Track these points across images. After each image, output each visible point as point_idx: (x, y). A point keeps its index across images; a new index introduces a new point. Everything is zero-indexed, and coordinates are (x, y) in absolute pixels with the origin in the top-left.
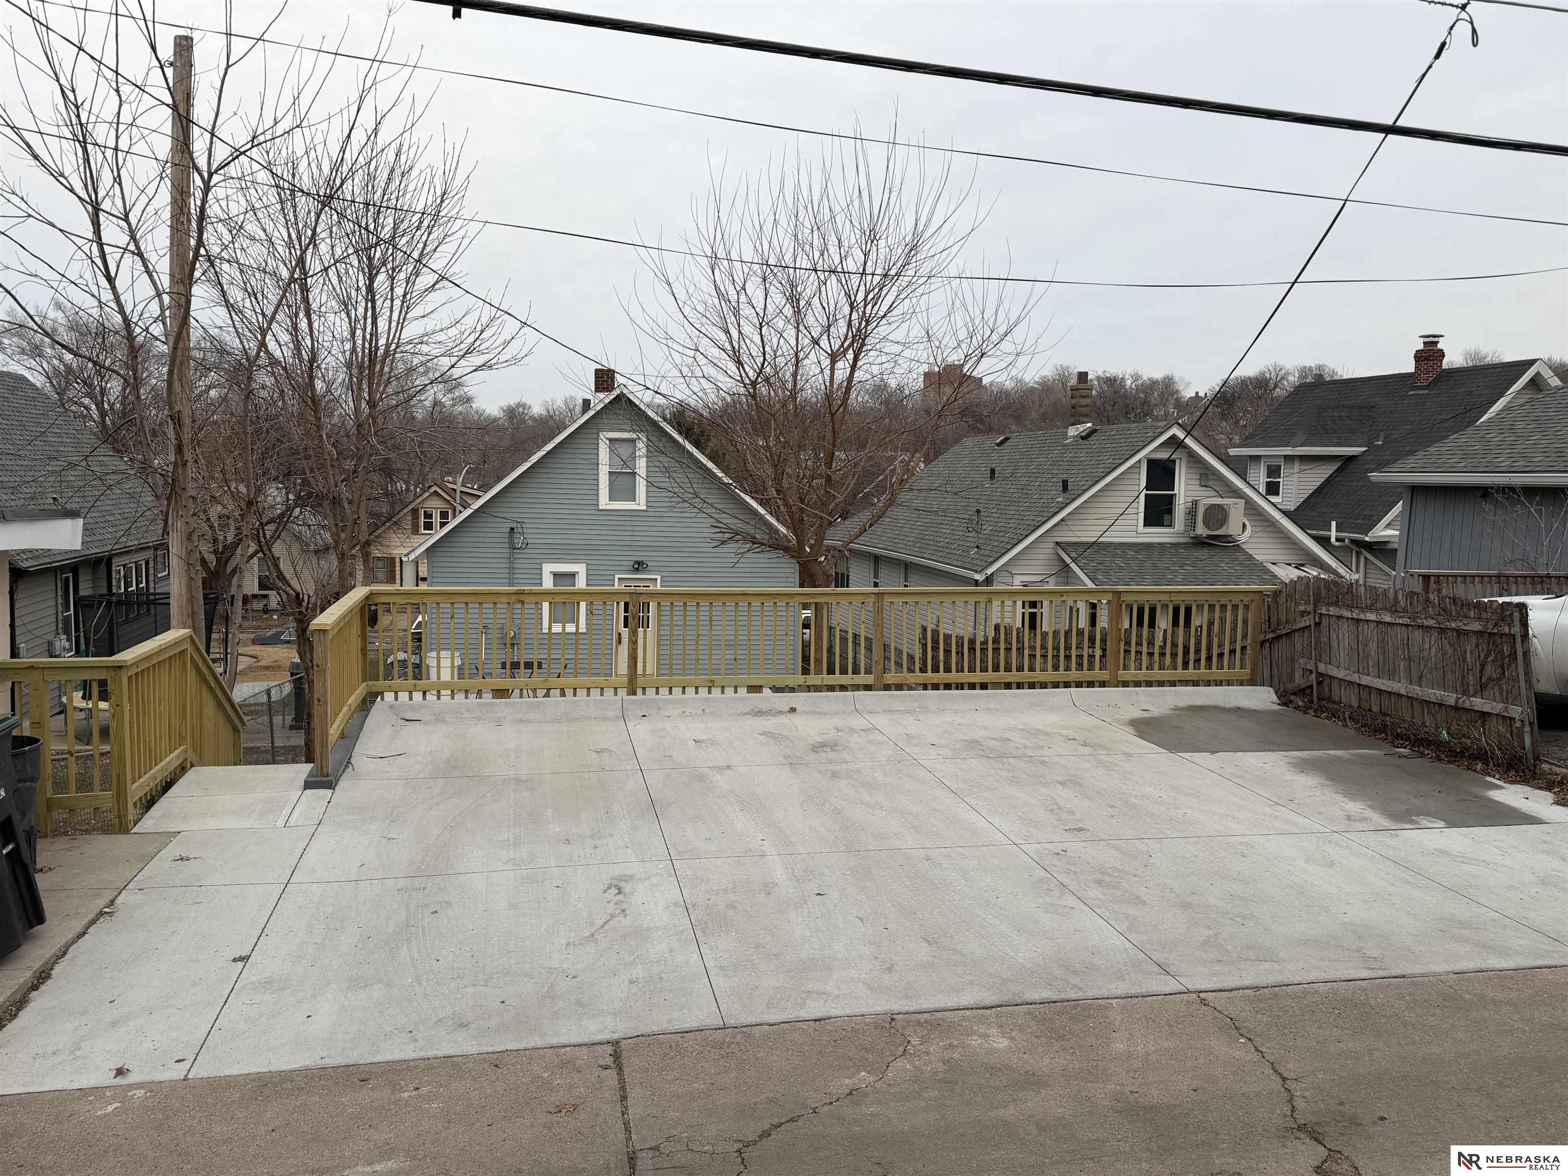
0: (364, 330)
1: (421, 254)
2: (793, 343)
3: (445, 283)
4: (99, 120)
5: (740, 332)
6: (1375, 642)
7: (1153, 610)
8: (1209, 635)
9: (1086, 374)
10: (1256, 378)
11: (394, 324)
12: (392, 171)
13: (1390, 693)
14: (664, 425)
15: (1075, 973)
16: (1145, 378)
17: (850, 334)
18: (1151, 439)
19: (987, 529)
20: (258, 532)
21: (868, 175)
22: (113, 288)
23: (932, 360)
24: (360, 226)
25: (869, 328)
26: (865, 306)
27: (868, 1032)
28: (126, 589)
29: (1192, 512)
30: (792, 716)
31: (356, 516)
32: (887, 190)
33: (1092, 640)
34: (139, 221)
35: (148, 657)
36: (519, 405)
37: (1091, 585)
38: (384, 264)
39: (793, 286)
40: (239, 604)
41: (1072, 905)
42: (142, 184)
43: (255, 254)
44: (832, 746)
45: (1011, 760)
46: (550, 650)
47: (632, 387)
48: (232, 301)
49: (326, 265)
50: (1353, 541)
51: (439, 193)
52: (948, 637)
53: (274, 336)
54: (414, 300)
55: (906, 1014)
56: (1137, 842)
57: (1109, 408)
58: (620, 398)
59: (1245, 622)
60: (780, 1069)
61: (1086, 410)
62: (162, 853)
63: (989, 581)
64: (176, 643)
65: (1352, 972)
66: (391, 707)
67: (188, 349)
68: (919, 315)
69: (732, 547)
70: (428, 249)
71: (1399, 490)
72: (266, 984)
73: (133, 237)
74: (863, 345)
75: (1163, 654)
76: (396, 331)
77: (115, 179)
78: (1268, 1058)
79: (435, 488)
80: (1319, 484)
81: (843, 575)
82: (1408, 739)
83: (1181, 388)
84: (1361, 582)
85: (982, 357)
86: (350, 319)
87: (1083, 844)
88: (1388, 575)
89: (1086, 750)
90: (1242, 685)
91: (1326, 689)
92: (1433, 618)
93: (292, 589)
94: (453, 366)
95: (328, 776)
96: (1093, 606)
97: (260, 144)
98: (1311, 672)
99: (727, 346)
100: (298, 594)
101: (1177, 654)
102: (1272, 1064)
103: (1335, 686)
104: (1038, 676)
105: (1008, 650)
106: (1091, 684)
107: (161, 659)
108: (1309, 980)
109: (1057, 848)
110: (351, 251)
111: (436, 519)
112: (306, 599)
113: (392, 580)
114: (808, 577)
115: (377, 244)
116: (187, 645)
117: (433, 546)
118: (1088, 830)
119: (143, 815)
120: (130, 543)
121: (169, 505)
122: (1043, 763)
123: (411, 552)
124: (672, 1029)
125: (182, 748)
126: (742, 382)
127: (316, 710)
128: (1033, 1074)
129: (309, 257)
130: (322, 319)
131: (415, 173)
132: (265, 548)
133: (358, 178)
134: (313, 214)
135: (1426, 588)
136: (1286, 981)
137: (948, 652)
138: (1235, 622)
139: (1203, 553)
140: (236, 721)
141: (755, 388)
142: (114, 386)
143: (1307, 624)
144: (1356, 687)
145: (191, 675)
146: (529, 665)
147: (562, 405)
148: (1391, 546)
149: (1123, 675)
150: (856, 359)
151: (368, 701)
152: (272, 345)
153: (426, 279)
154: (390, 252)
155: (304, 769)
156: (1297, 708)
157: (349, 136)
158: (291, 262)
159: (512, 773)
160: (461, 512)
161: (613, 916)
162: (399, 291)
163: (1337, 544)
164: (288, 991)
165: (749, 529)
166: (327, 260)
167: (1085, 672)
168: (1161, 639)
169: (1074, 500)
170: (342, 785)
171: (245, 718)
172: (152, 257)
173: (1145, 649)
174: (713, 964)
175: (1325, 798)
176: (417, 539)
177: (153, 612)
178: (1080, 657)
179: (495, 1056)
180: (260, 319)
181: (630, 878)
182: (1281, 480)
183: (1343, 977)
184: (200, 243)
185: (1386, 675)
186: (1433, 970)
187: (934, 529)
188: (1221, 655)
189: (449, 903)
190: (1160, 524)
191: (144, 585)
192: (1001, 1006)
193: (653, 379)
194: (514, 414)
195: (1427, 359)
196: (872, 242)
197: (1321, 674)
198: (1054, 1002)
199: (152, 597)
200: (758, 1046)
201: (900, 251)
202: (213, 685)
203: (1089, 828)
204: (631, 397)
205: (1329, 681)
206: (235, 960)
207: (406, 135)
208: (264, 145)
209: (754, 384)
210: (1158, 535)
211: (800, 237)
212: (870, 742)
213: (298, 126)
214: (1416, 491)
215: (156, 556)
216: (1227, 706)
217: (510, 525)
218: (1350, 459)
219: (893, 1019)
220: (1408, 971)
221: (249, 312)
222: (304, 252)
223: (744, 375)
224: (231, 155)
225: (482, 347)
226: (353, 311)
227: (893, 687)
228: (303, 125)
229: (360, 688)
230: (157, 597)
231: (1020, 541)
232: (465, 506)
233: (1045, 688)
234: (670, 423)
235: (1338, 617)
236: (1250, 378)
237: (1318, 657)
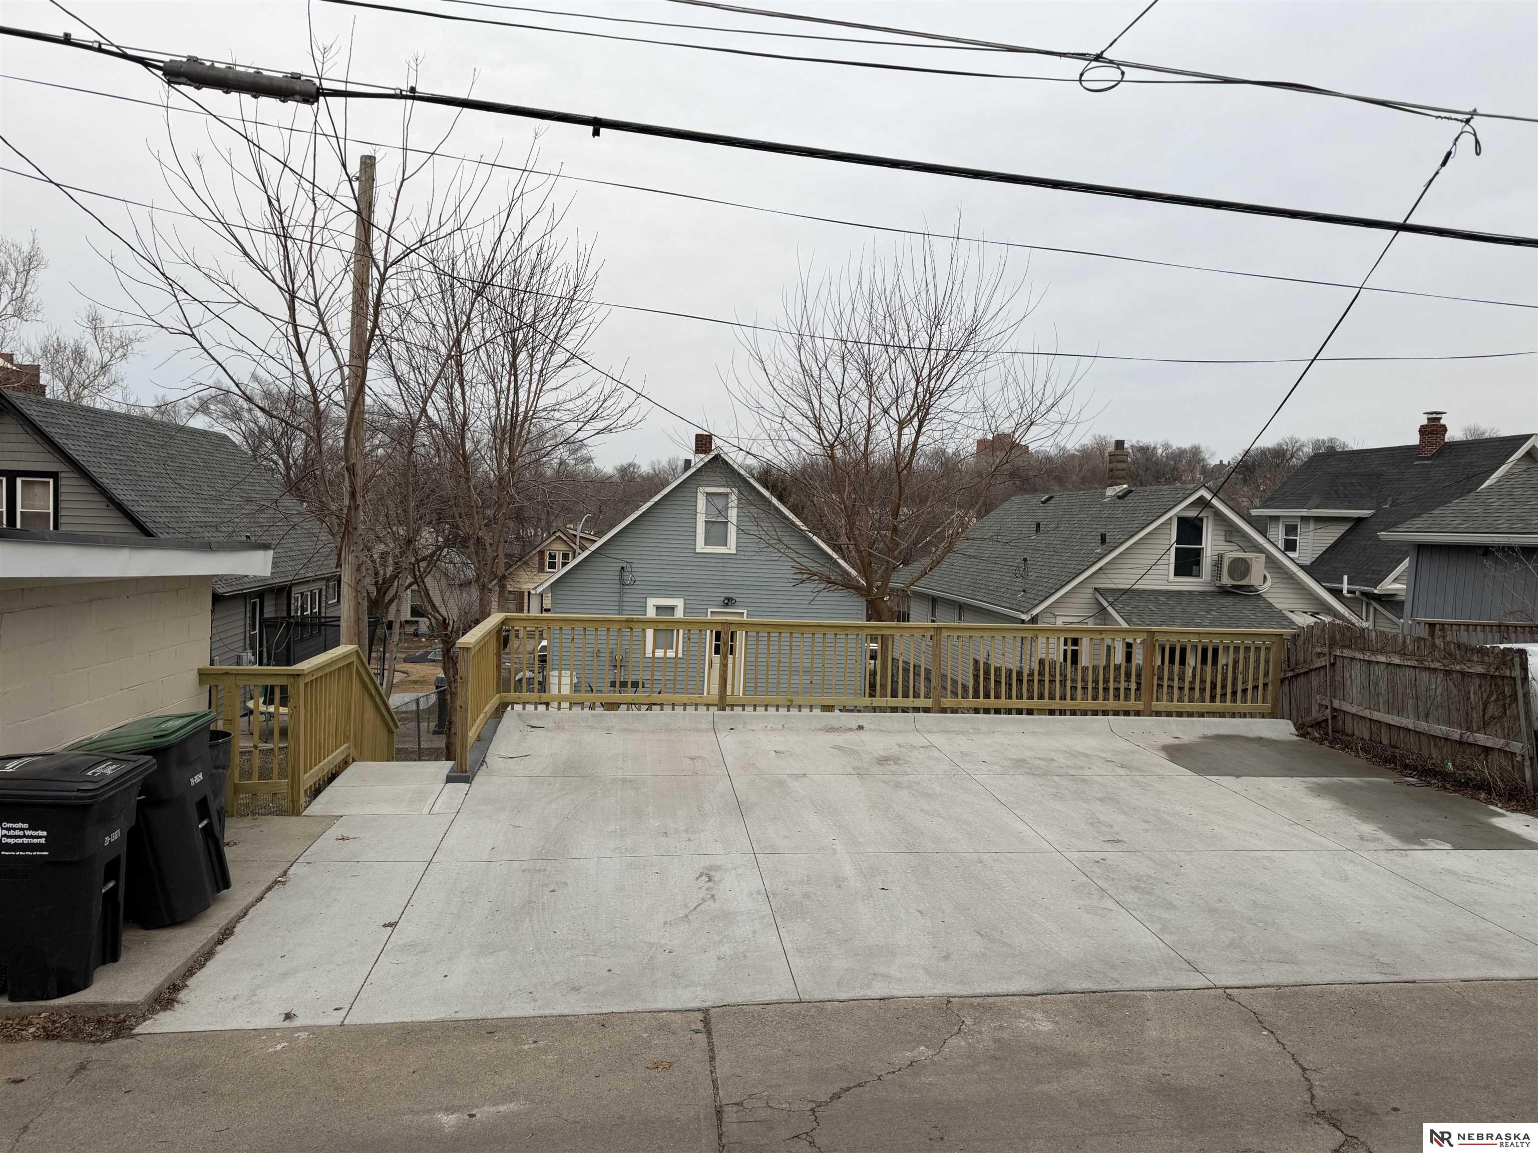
0: (507, 399)
1: (556, 337)
2: (866, 412)
3: (575, 361)
4: (298, 224)
5: (821, 403)
6: (1385, 682)
7: (1183, 650)
8: (1234, 673)
9: (1122, 442)
10: (1274, 449)
11: (532, 395)
12: (534, 267)
13: (1399, 727)
14: (752, 481)
15: (1113, 967)
16: (1175, 447)
17: (916, 405)
18: (1181, 499)
19: (1033, 575)
20: (414, 567)
21: (934, 270)
22: (304, 361)
23: (987, 427)
24: (506, 312)
25: (932, 399)
26: (929, 381)
27: (926, 1012)
28: (302, 613)
29: (1218, 564)
30: (861, 733)
31: (495, 554)
32: (950, 284)
33: (1128, 675)
34: (327, 306)
35: (322, 667)
36: (630, 465)
37: (1124, 625)
38: (525, 345)
39: (867, 363)
40: (396, 627)
41: (1111, 908)
42: (329, 276)
43: (420, 334)
44: (896, 760)
45: (1055, 778)
46: (653, 672)
47: (726, 448)
48: (399, 374)
49: (478, 345)
50: (1363, 593)
51: (572, 286)
52: (998, 670)
53: (434, 403)
54: (549, 375)
55: (960, 997)
56: (1169, 855)
57: (1142, 473)
58: (717, 458)
59: (1267, 662)
60: (849, 1041)
61: (1123, 473)
62: (327, 833)
63: (1034, 620)
64: (346, 656)
65: (1367, 976)
66: (520, 715)
67: (363, 413)
68: (976, 389)
69: (810, 586)
70: (562, 333)
71: (1405, 548)
72: (410, 947)
73: (321, 320)
74: (927, 414)
75: (1192, 689)
76: (534, 400)
77: (309, 273)
78: (1289, 1050)
79: (558, 534)
80: (1333, 541)
81: (904, 613)
82: (1416, 769)
83: (1207, 457)
84: (1371, 628)
85: (1031, 425)
86: (496, 391)
87: (1121, 853)
88: (1395, 624)
89: (1121, 771)
90: (1263, 717)
91: (1340, 723)
92: (1439, 661)
93: (441, 615)
94: (579, 430)
95: (466, 772)
96: (1129, 646)
97: (426, 244)
98: (1327, 707)
99: (810, 414)
100: (445, 620)
101: (1205, 689)
102: (1293, 1055)
103: (1349, 720)
104: (1079, 704)
105: (1052, 681)
106: (1127, 713)
107: (332, 669)
108: (1326, 981)
109: (1097, 856)
110: (498, 333)
111: (559, 560)
112: (451, 624)
113: (521, 610)
114: (874, 612)
115: (520, 328)
116: (354, 659)
117: (556, 581)
118: (1125, 842)
119: (310, 802)
120: (308, 575)
121: (342, 541)
122: (1083, 781)
123: (538, 586)
124: (755, 1001)
125: (346, 745)
126: (822, 444)
127: (457, 719)
128: (1075, 1055)
129: (463, 339)
130: (473, 389)
131: (553, 269)
132: (419, 580)
133: (506, 272)
134: (467, 303)
135: (1432, 634)
136: (1306, 982)
137: (998, 682)
138: (1257, 661)
139: (1228, 601)
140: (391, 724)
141: (832, 450)
142: (298, 446)
143: (1323, 664)
144: (1368, 722)
145: (356, 684)
146: (635, 685)
147: (666, 465)
148: (1398, 598)
149: (1157, 706)
150: (920, 426)
151: (500, 711)
152: (431, 411)
153: (559, 357)
154: (531, 334)
155: (445, 767)
156: (1314, 739)
157: (500, 238)
158: (449, 342)
159: (620, 773)
160: (579, 554)
161: (704, 900)
162: (537, 367)
163: (1349, 595)
164: (429, 953)
165: (825, 571)
166: (478, 340)
167: (1122, 702)
168: (1190, 674)
169: (1111, 551)
170: (478, 779)
171: (399, 724)
172: (336, 336)
173: (1176, 684)
174: (790, 945)
175: (1340, 820)
176: (544, 576)
177: (323, 633)
178: (1117, 689)
179: (602, 1017)
180: (422, 388)
181: (719, 868)
182: (1298, 538)
183: (1358, 980)
184: (376, 325)
185: (1395, 712)
186: (1441, 977)
187: (986, 575)
188: (1245, 691)
189: (566, 884)
190: (1189, 574)
191: (317, 610)
192: (1046, 994)
193: (746, 441)
194: (626, 473)
195: (1431, 433)
196: (936, 327)
197: (1335, 710)
198: (1094, 992)
199: (323, 620)
200: (830, 1019)
201: (961, 334)
202: (373, 693)
203: (1125, 840)
204: (726, 458)
205: (1342, 716)
206: (385, 926)
207: (547, 237)
208: (429, 245)
209: (832, 446)
210: (1186, 584)
211: (874, 322)
212: (929, 757)
213: (458, 229)
214: (1422, 549)
215: (327, 587)
216: (1251, 735)
217: (621, 565)
218: (1360, 520)
219: (949, 1002)
220: (1418, 977)
221: (413, 383)
222: (459, 334)
223: (823, 439)
224: (403, 253)
225: (604, 414)
226: (499, 384)
227: (949, 710)
228: (462, 228)
229: (495, 698)
230: (328, 620)
231: (1063, 586)
232: (583, 548)
233: (1086, 715)
234: (758, 480)
235: (1351, 658)
236: (1268, 449)
237: (1333, 694)
